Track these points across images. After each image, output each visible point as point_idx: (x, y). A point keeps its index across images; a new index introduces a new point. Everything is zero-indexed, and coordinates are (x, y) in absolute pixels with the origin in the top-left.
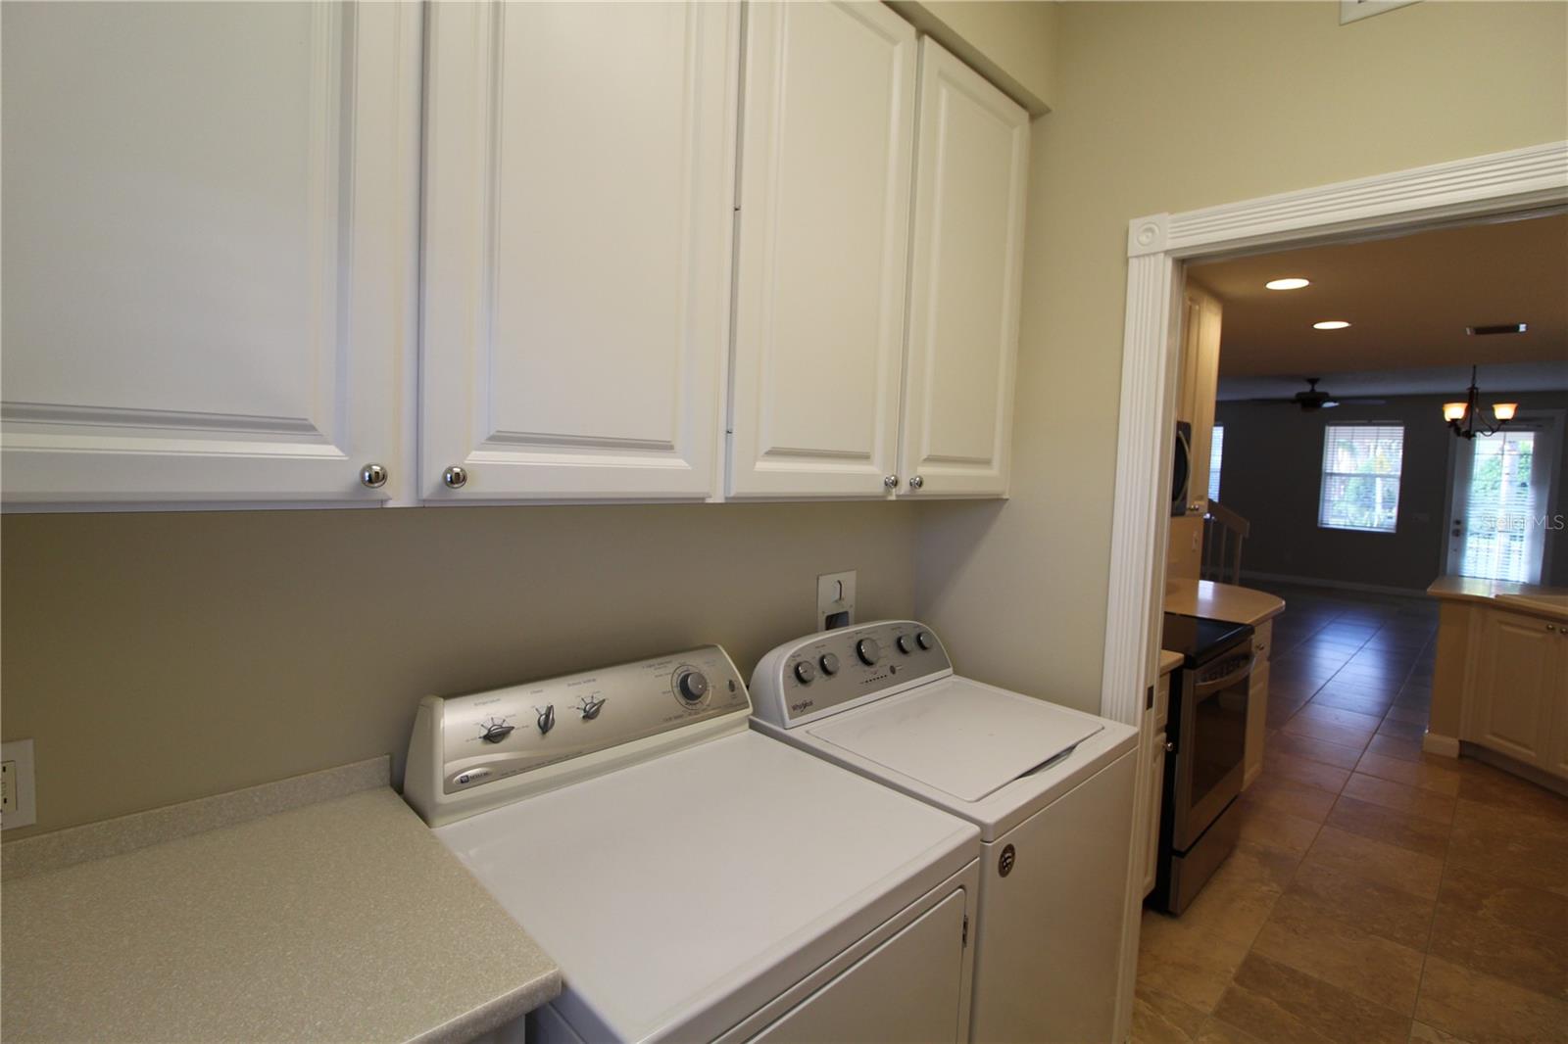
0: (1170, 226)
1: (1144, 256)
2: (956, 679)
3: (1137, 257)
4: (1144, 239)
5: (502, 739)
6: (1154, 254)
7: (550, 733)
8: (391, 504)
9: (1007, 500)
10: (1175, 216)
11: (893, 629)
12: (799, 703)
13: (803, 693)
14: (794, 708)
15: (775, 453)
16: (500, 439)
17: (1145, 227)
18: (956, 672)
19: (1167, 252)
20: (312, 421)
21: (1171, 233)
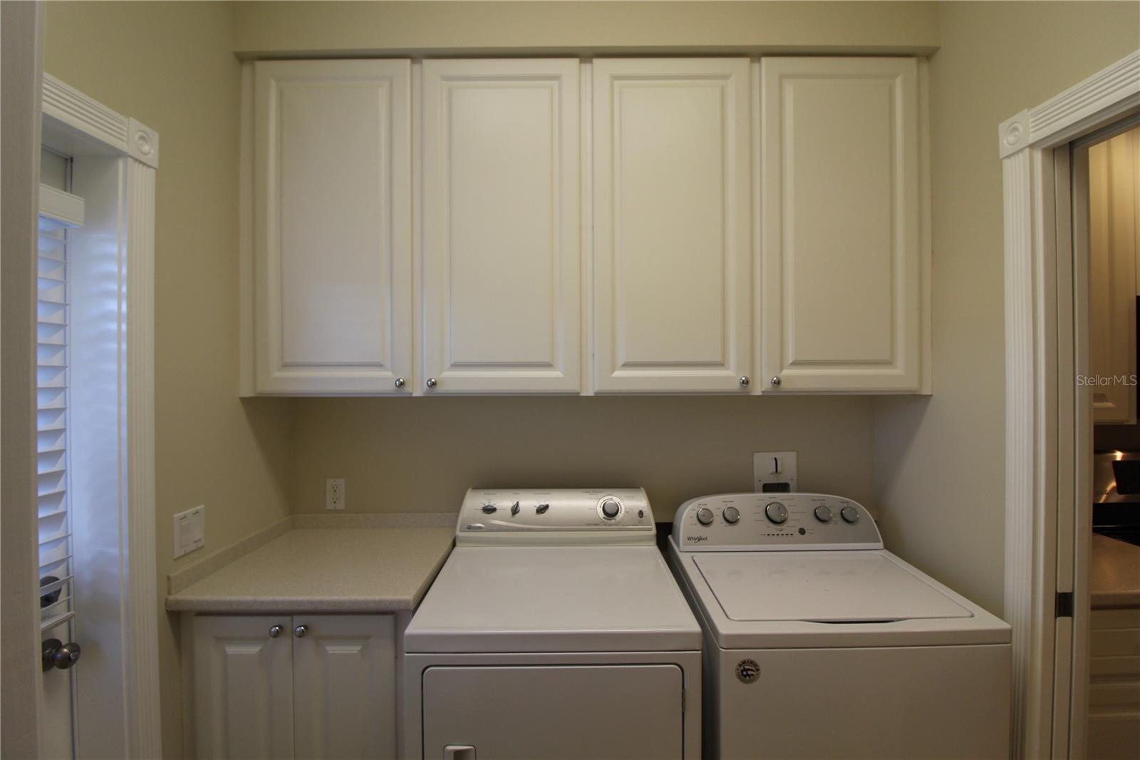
0: (1031, 120)
1: (1013, 154)
2: (886, 553)
3: (1008, 157)
4: (1011, 138)
5: (491, 513)
6: (1021, 150)
7: (517, 515)
8: (415, 395)
9: (931, 395)
10: (1034, 110)
11: (813, 500)
12: (695, 536)
13: (701, 531)
14: (689, 539)
15: (627, 365)
16: (456, 366)
17: (1011, 128)
18: (887, 547)
19: (1032, 146)
20: (382, 363)
21: (1032, 127)
